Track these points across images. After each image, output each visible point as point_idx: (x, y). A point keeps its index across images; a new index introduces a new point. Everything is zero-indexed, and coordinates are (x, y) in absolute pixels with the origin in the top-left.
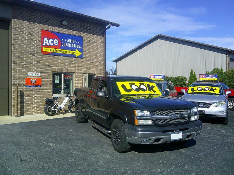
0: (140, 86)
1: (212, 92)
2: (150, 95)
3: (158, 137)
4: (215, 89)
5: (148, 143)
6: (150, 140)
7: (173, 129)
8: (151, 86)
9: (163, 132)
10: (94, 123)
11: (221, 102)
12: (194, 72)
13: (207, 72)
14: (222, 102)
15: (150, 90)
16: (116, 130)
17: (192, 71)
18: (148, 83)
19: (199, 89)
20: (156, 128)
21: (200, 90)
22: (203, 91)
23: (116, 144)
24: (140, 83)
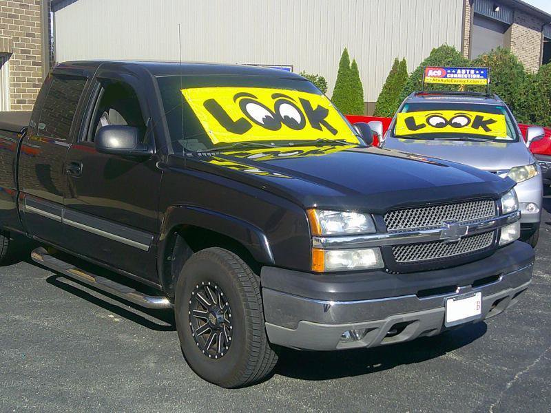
0: (277, 106)
1: (481, 131)
2: (320, 143)
3: (404, 317)
4: (491, 121)
5: (362, 343)
6: (369, 330)
7: (451, 280)
8: (314, 108)
9: (421, 294)
10: (73, 266)
11: (523, 167)
12: (354, 61)
13: (396, 61)
14: (526, 167)
15: (316, 125)
16: (207, 296)
17: (345, 56)
18: (306, 96)
19: (434, 121)
20: (395, 282)
21: (439, 125)
22: (449, 129)
23: (207, 354)
24: (274, 96)
